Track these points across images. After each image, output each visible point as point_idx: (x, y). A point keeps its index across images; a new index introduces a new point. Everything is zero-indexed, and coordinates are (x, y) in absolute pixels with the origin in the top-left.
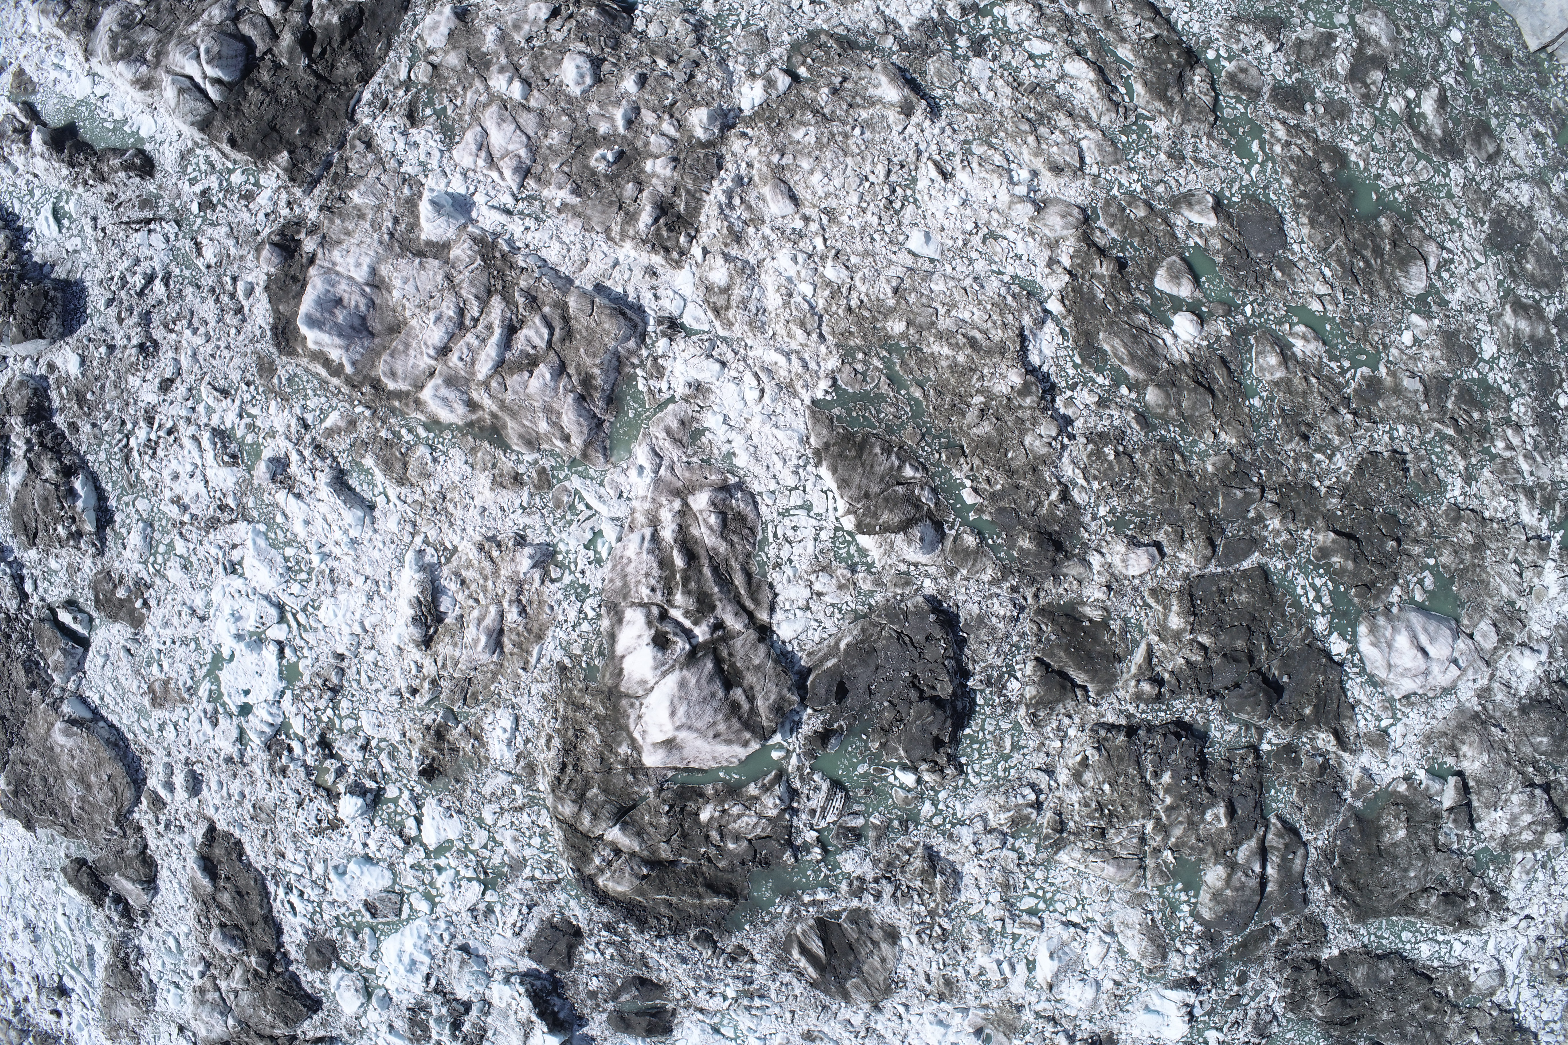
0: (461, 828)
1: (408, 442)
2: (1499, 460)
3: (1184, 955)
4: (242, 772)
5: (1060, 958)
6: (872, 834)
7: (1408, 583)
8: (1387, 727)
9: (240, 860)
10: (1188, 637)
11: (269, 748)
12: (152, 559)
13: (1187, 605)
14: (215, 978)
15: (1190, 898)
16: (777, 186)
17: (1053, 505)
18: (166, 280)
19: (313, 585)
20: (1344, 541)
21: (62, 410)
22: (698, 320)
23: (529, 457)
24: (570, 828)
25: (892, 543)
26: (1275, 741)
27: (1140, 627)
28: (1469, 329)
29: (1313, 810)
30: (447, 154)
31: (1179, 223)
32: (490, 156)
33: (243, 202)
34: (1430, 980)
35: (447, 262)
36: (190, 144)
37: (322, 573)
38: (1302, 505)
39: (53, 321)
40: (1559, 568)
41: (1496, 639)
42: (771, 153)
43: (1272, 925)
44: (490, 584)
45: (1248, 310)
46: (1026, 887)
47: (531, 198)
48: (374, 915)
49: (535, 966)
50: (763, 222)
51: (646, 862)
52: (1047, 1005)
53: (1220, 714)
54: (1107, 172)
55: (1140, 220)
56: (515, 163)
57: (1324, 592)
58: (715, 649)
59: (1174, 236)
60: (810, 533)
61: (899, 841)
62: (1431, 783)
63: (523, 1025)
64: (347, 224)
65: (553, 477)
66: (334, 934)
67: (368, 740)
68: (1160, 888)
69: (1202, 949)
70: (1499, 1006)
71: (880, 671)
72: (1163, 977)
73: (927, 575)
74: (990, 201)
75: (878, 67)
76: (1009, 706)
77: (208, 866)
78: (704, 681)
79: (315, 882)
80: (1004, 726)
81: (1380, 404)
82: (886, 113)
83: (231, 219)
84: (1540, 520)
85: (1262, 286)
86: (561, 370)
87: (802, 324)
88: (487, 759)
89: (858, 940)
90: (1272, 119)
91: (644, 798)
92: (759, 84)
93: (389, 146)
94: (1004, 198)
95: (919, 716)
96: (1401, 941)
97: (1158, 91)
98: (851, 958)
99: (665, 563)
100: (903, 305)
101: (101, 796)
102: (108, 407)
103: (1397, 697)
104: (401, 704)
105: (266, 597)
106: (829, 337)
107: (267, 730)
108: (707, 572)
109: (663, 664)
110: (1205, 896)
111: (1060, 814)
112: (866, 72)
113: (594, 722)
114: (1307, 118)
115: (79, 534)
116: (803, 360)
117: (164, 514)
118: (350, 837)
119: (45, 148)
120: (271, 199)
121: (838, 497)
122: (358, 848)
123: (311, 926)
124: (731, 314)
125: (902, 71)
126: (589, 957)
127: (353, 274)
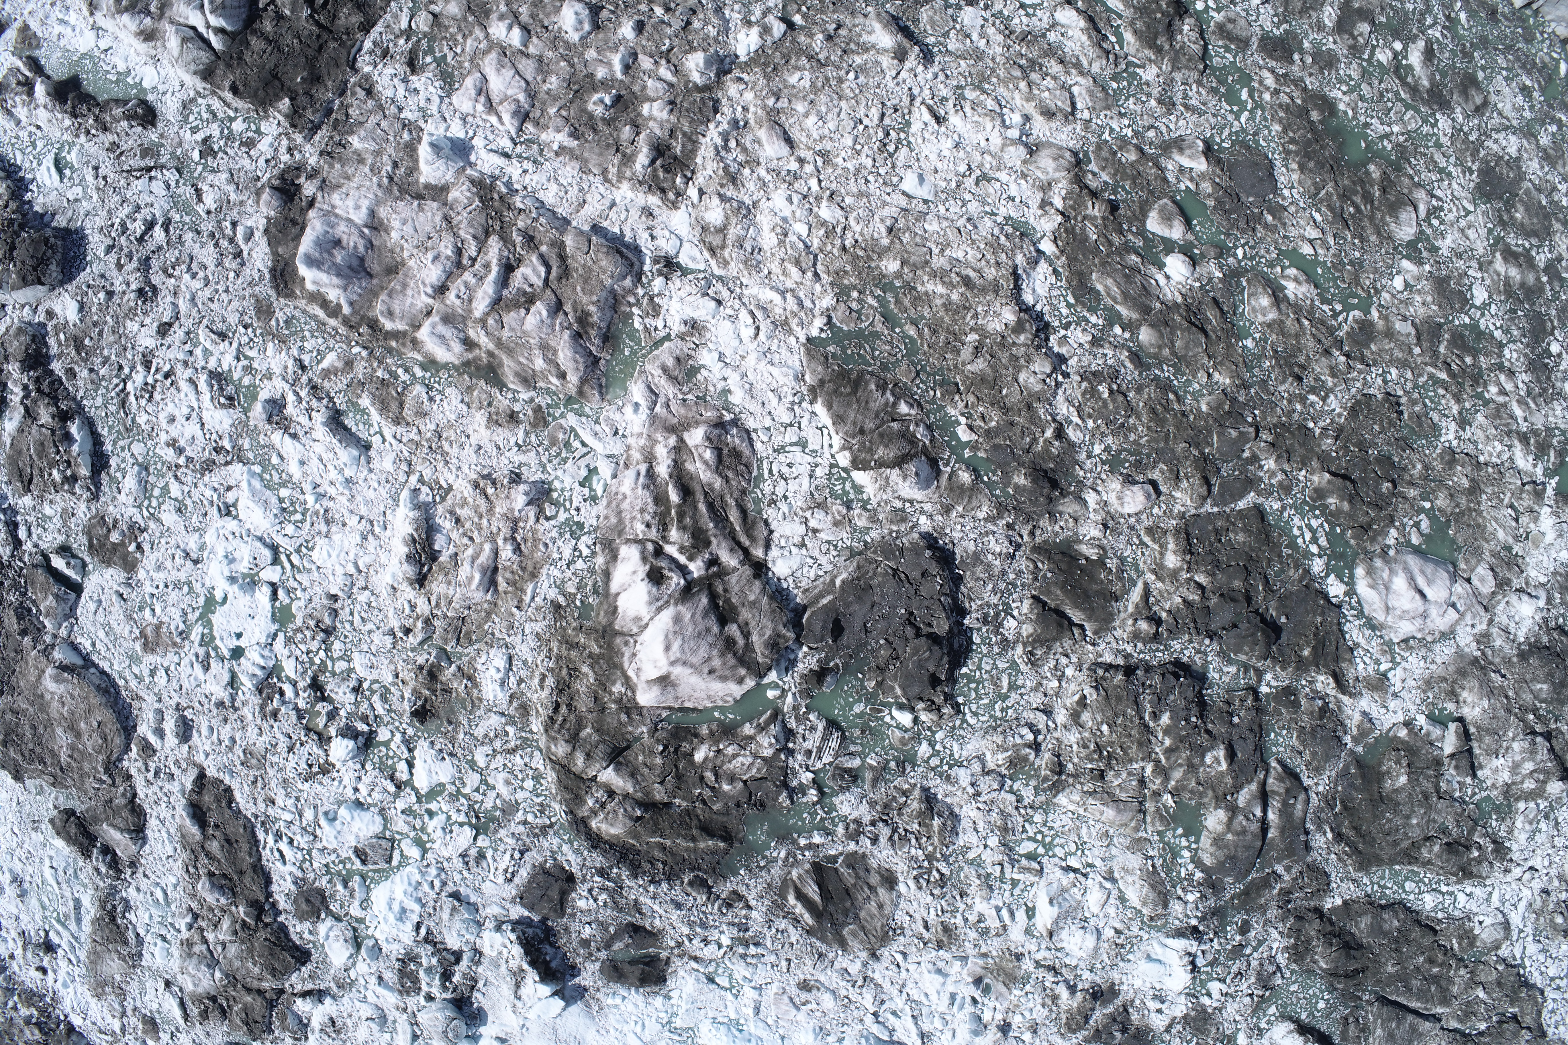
0: (453, 771)
1: (404, 382)
2: (1492, 405)
3: (1186, 903)
4: (233, 717)
5: (1059, 904)
6: (868, 775)
7: (1404, 526)
8: (1387, 671)
9: (230, 807)
10: (1185, 575)
11: (260, 692)
12: (146, 503)
13: (1183, 542)
14: (202, 930)
15: (1190, 843)
16: (772, 128)
17: (1048, 442)
18: (166, 226)
19: (307, 525)
20: (1339, 481)
21: (59, 356)
22: (694, 259)
23: (524, 395)
24: (563, 769)
25: (887, 478)
26: (1274, 683)
27: (1136, 566)
28: (1460, 275)
29: (1314, 754)
30: (447, 100)
31: (1170, 167)
32: (489, 100)
33: (244, 149)
34: (1435, 932)
35: (445, 204)
36: (192, 94)
37: (317, 513)
38: (1297, 446)
39: (53, 267)
40: (1555, 514)
41: (1493, 583)
42: (767, 97)
43: (1274, 872)
44: (485, 522)
45: (1240, 252)
46: (1025, 831)
48: (364, 862)
49: (526, 913)
50: (759, 164)
51: (640, 804)
52: (1047, 954)
53: (1218, 655)
54: (1098, 117)
55: (1132, 164)
56: (513, 107)
57: (1321, 533)
58: (710, 585)
59: (1165, 180)
60: (805, 469)
61: (896, 783)
62: (1431, 728)
63: (514, 974)
64: (347, 168)
65: (549, 414)
66: (324, 882)
67: (360, 682)
68: (1160, 833)
69: (1203, 897)
70: (1504, 960)
71: (876, 609)
72: (1164, 925)
73: (922, 512)
74: (983, 143)
75: (872, 15)
76: (1006, 644)
77: (198, 813)
78: (698, 617)
79: (304, 829)
80: (1001, 665)
81: (1373, 347)
82: (880, 58)
83: (232, 166)
84: (1535, 466)
85: (1254, 230)
86: (557, 308)
87: (797, 263)
88: (480, 700)
89: (854, 885)
90: (1260, 68)
91: (638, 739)
92: (755, 31)
93: (389, 93)
94: (996, 141)
95: (916, 652)
96: (1404, 891)
97: (1148, 39)
98: (848, 904)
99: (660, 499)
100: (898, 245)
101: (90, 743)
102: (106, 352)
103: (1396, 640)
104: (394, 644)
105: (260, 539)
106: (823, 276)
107: (259, 672)
108: (702, 507)
109: (658, 599)
110: (1206, 842)
111: (1058, 756)
112: (860, 20)
113: (588, 661)
114: (1295, 68)
115: (74, 478)
116: (798, 298)
117: (160, 457)
118: (340, 782)
119: (48, 99)
120: (271, 145)
121: (833, 433)
122: (349, 792)
123: (300, 875)
124: (726, 253)
125: (895, 19)
126: (582, 904)
127: (352, 217)
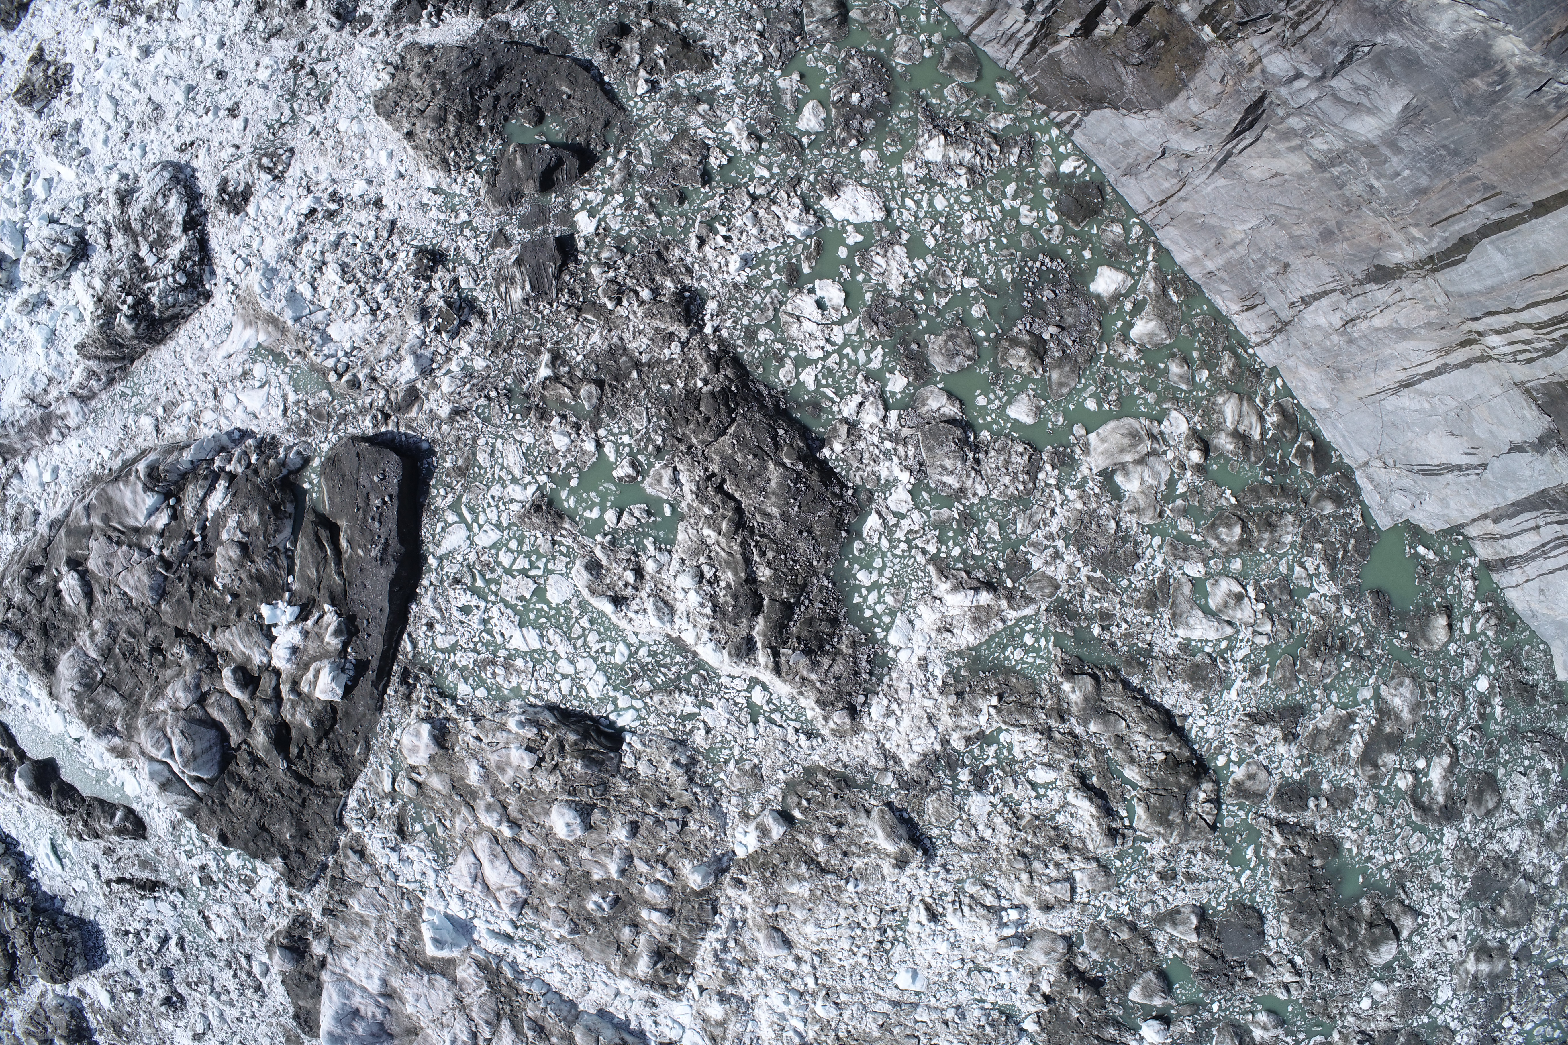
16: (770, 938)
18: (181, 945)
28: (1429, 983)
30: (442, 874)
31: (1161, 939)
32: (486, 887)
33: (244, 887)
35: (454, 982)
36: (179, 815)
39: (77, 963)
42: (765, 904)
45: (1215, 1007)
47: (530, 927)
50: (757, 962)
54: (1097, 899)
55: (1123, 943)
56: (511, 900)
59: (1155, 953)
64: (352, 929)
74: (978, 941)
82: (880, 862)
83: (235, 901)
85: (1232, 984)
92: (753, 829)
93: (382, 860)
94: (991, 939)
97: (1160, 817)
100: (888, 1036)
112: (863, 820)
114: (1307, 814)
119: (31, 793)
120: (271, 890)
125: (899, 813)
127: (365, 984)
